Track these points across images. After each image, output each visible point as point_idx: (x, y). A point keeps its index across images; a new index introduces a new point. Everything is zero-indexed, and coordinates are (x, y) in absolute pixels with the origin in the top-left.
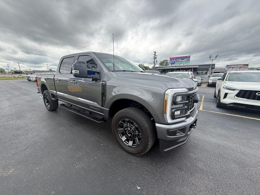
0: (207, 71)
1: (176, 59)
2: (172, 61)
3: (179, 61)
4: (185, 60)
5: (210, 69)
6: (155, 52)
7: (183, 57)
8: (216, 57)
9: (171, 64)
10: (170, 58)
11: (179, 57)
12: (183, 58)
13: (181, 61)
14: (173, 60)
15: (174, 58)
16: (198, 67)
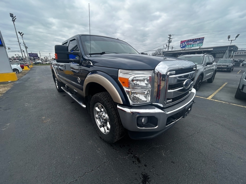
0: (223, 54)
1: (187, 42)
2: (183, 45)
3: (190, 44)
4: (198, 42)
5: (227, 51)
6: (170, 36)
7: (196, 39)
8: (237, 37)
9: (182, 48)
10: (181, 41)
11: (190, 40)
12: (195, 41)
13: (193, 43)
14: (184, 43)
15: (185, 41)
16: (212, 49)
